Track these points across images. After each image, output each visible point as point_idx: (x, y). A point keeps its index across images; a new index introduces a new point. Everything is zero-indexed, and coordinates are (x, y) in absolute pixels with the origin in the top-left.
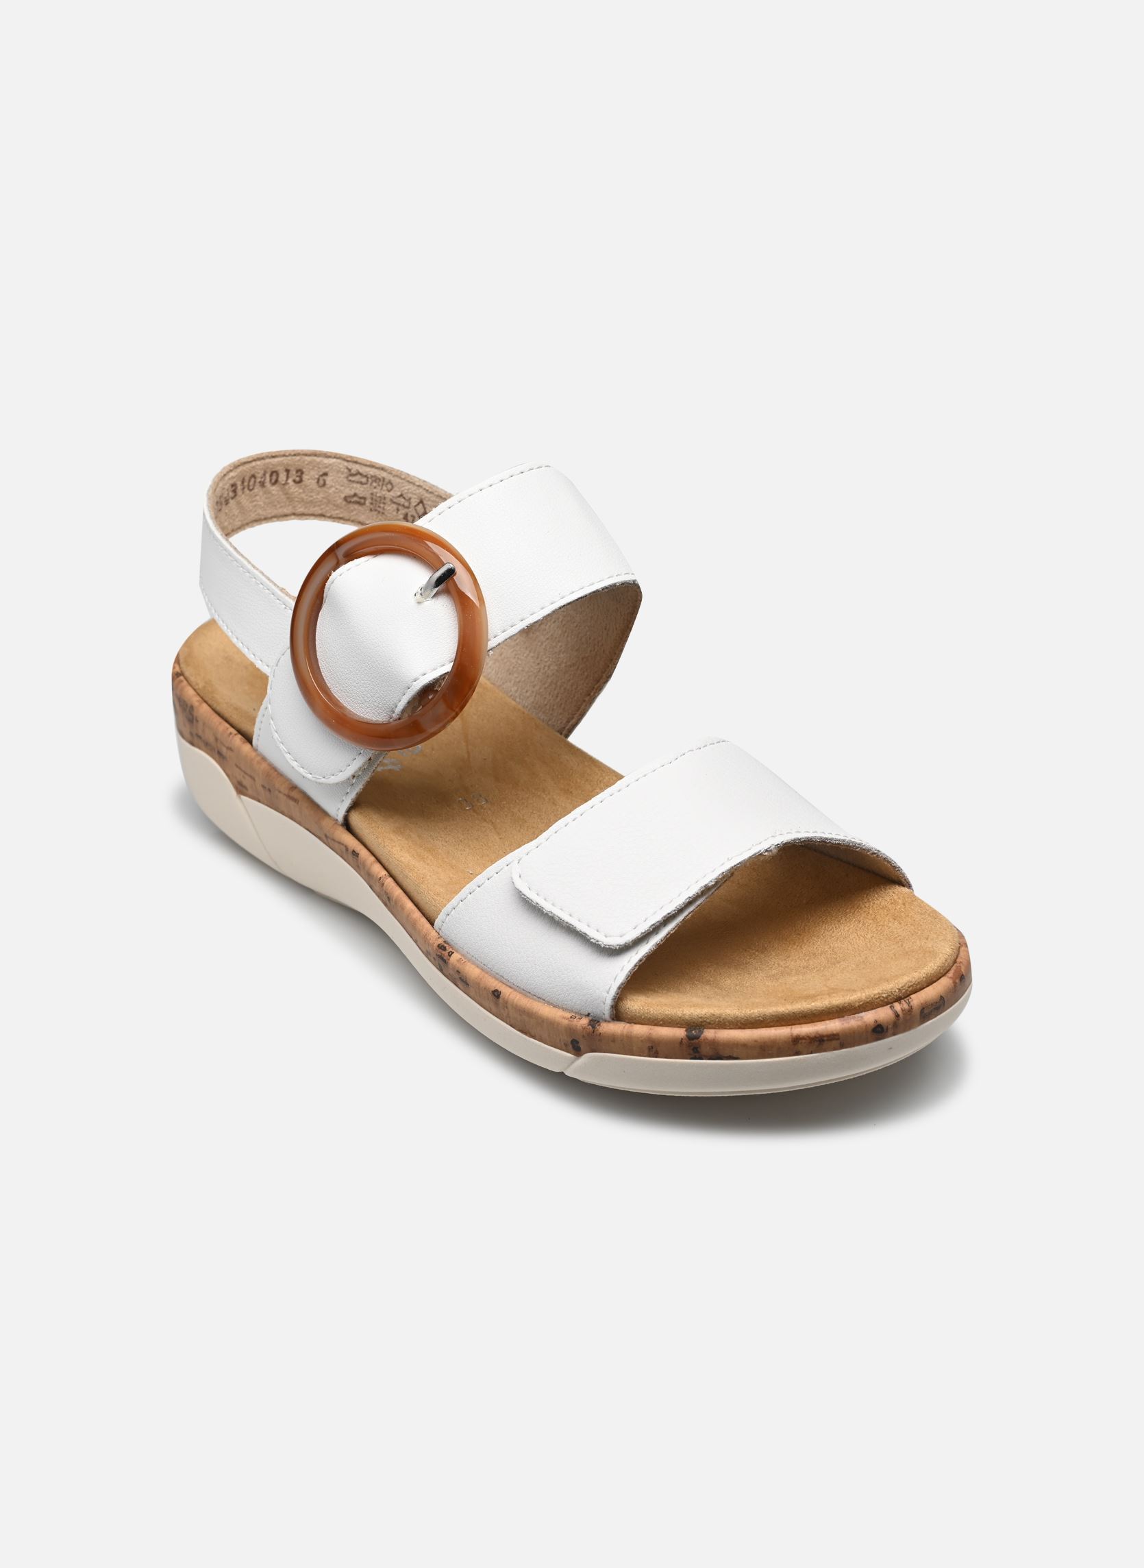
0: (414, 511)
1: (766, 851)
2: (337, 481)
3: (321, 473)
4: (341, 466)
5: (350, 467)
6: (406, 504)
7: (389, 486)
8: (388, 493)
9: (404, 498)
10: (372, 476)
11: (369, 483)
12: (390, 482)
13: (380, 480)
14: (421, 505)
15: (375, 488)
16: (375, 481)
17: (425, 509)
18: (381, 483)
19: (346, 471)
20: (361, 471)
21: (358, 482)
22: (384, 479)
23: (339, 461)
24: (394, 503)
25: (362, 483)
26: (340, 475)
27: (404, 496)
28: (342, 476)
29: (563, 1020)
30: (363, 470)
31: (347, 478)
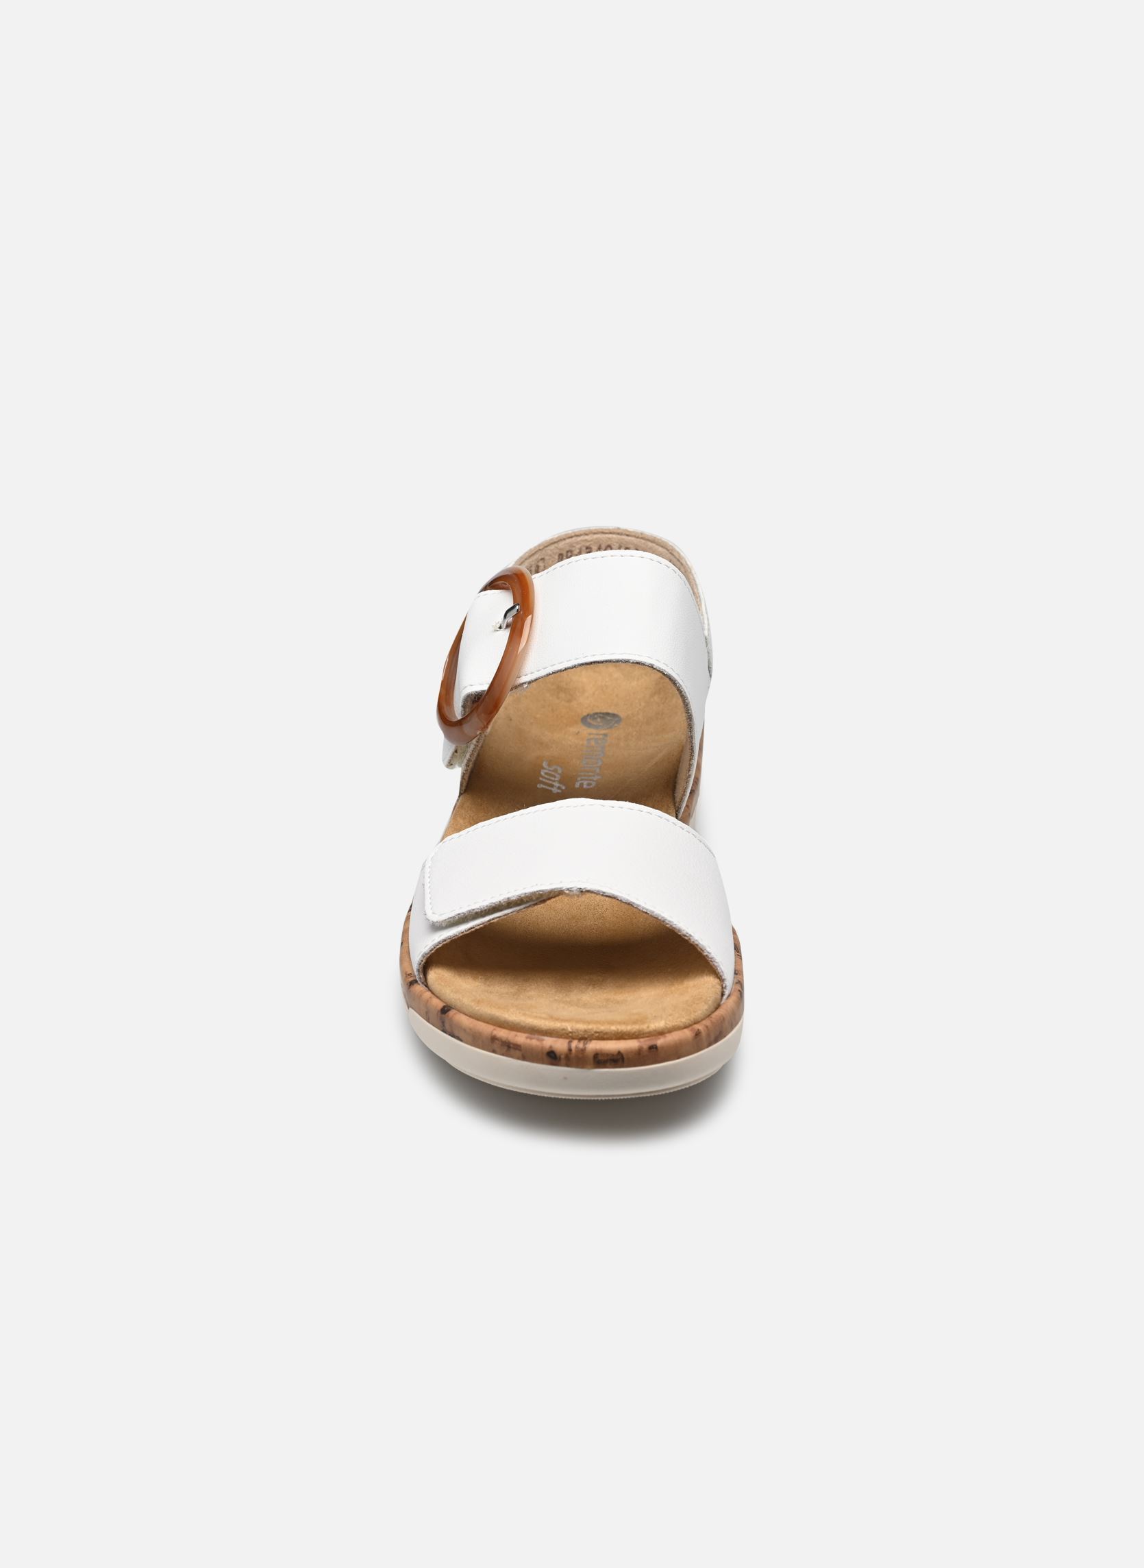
1: (568, 890)
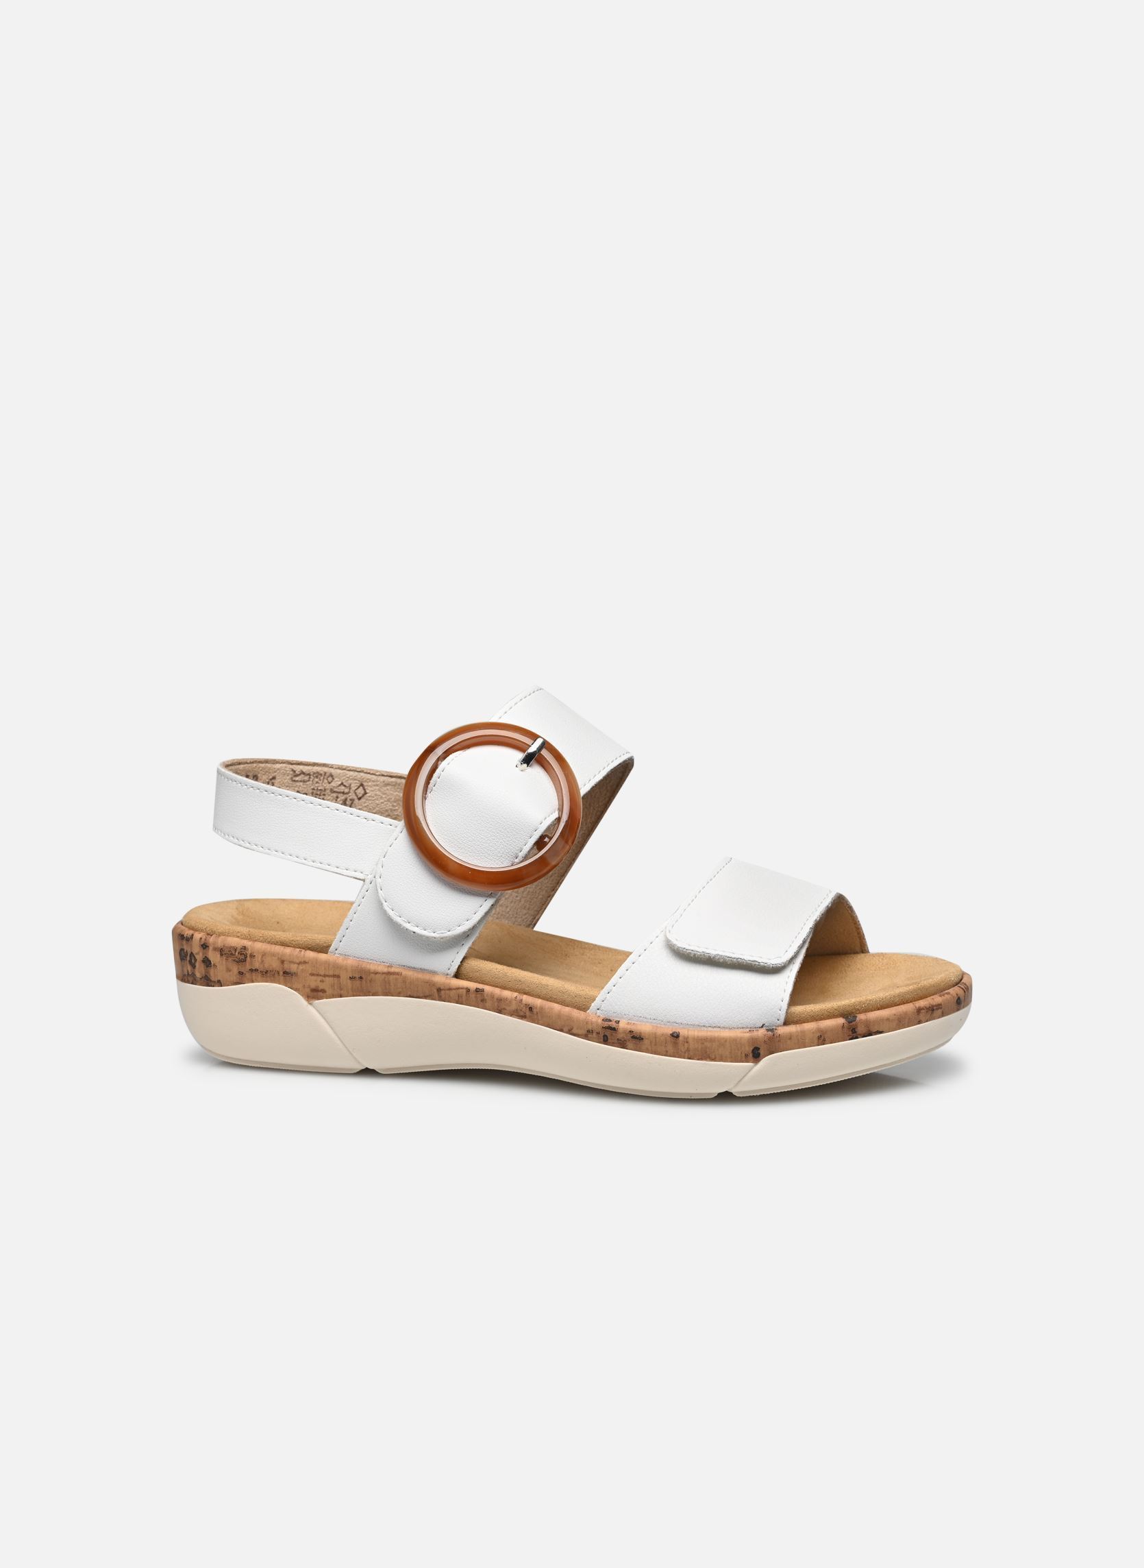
0: (354, 794)
2: (283, 783)
3: (271, 777)
4: (287, 769)
5: (295, 769)
6: (346, 790)
7: (330, 779)
8: (328, 785)
9: (345, 786)
10: (314, 773)
11: (311, 780)
12: (331, 775)
13: (321, 775)
14: (361, 787)
15: (317, 782)
16: (317, 777)
17: (364, 790)
18: (322, 778)
19: (291, 773)
20: (304, 771)
21: (301, 781)
22: (325, 773)
23: (284, 765)
24: (334, 792)
25: (304, 781)
26: (285, 777)
27: (345, 784)
28: (288, 778)
29: (745, 1034)
30: (305, 769)
31: (292, 778)
